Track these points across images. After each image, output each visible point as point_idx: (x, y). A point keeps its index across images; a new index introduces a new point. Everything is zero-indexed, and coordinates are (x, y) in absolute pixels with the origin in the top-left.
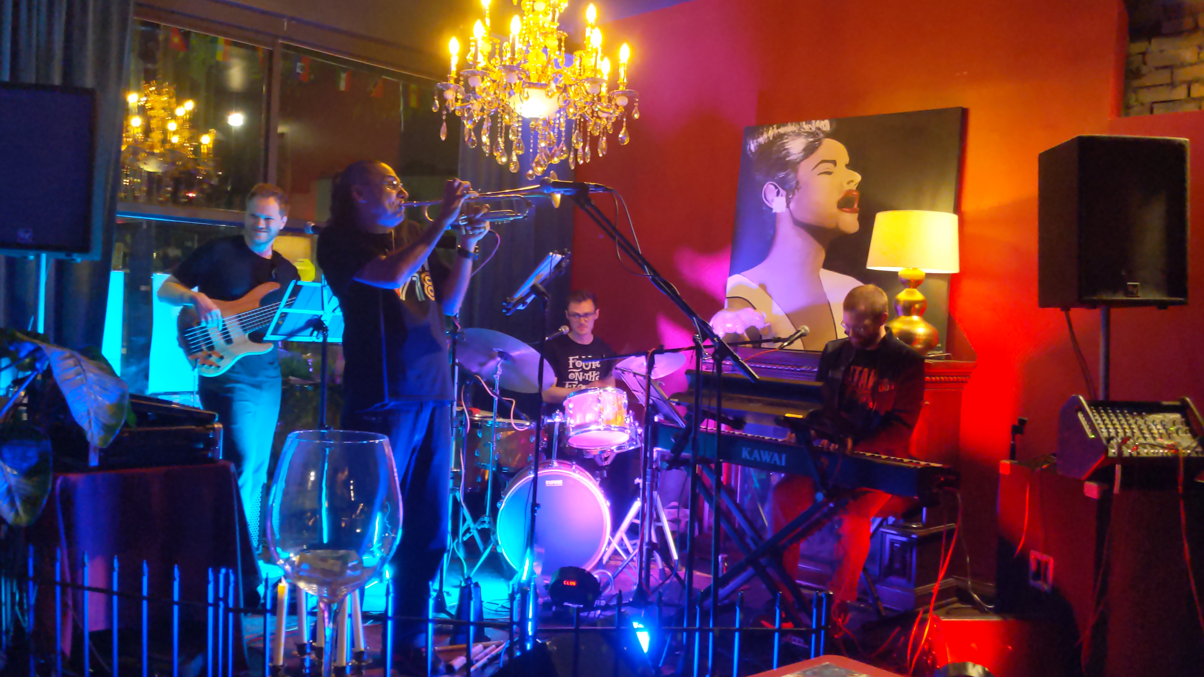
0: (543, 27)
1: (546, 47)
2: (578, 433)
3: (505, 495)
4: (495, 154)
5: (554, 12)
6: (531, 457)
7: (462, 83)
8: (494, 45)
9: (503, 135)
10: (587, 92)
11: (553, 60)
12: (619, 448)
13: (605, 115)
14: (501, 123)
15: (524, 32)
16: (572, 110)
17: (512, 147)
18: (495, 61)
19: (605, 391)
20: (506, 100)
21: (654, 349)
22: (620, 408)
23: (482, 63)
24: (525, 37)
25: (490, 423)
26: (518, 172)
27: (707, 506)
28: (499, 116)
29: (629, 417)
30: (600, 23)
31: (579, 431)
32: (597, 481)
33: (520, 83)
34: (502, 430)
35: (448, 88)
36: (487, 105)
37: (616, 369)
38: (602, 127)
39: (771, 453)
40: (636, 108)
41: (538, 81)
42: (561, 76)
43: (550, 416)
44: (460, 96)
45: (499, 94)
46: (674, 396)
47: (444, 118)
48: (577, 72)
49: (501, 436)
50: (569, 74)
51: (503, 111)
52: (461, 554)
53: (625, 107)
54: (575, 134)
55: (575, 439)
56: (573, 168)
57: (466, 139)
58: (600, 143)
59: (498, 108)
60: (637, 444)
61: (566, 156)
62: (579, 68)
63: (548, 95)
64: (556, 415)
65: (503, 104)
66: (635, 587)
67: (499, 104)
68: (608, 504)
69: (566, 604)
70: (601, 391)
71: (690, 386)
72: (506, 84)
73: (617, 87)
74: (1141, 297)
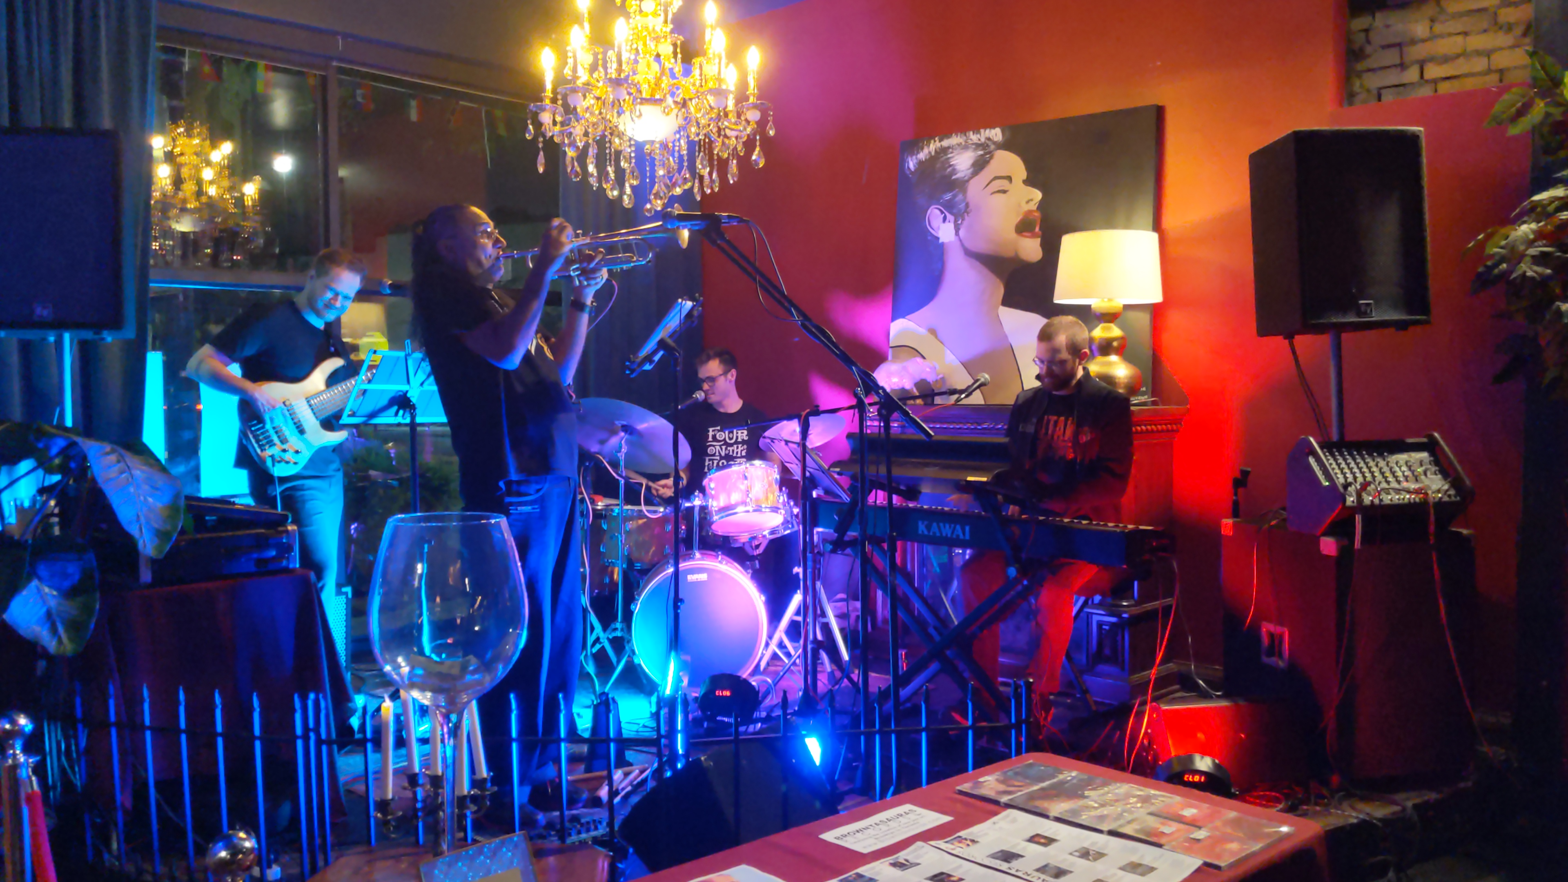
0: (654, 29)
1: (658, 56)
2: (722, 517)
3: (640, 595)
4: (605, 186)
5: (666, 12)
6: (668, 550)
7: (560, 102)
8: (596, 55)
9: (613, 163)
10: (710, 106)
11: (667, 70)
12: (772, 532)
13: (734, 133)
14: (610, 148)
15: (631, 38)
16: (693, 130)
17: (625, 176)
18: (600, 73)
19: (753, 465)
20: (615, 120)
21: (808, 410)
22: (770, 485)
23: (583, 76)
24: (632, 44)
25: (617, 511)
26: (633, 207)
27: (880, 593)
28: (607, 140)
29: (783, 495)
30: (723, 23)
31: (723, 514)
32: (748, 573)
33: (629, 99)
34: (631, 518)
35: (543, 109)
36: (590, 126)
37: (764, 437)
38: (731, 148)
39: (953, 526)
40: (771, 123)
41: (651, 95)
42: (678, 89)
43: (688, 499)
44: (559, 119)
45: (606, 114)
46: (834, 465)
47: (541, 145)
48: (698, 83)
49: (630, 526)
50: (688, 85)
51: (611, 134)
52: (591, 668)
53: (757, 123)
54: (700, 158)
55: (720, 526)
56: (698, 198)
57: (569, 170)
58: (729, 166)
59: (605, 130)
60: (793, 526)
61: (689, 184)
62: (699, 78)
63: (664, 111)
64: (695, 496)
65: (611, 125)
66: (801, 693)
67: (606, 127)
68: (763, 598)
69: (719, 718)
70: (748, 465)
71: (853, 452)
72: (613, 102)
73: (747, 99)
74: (1376, 317)
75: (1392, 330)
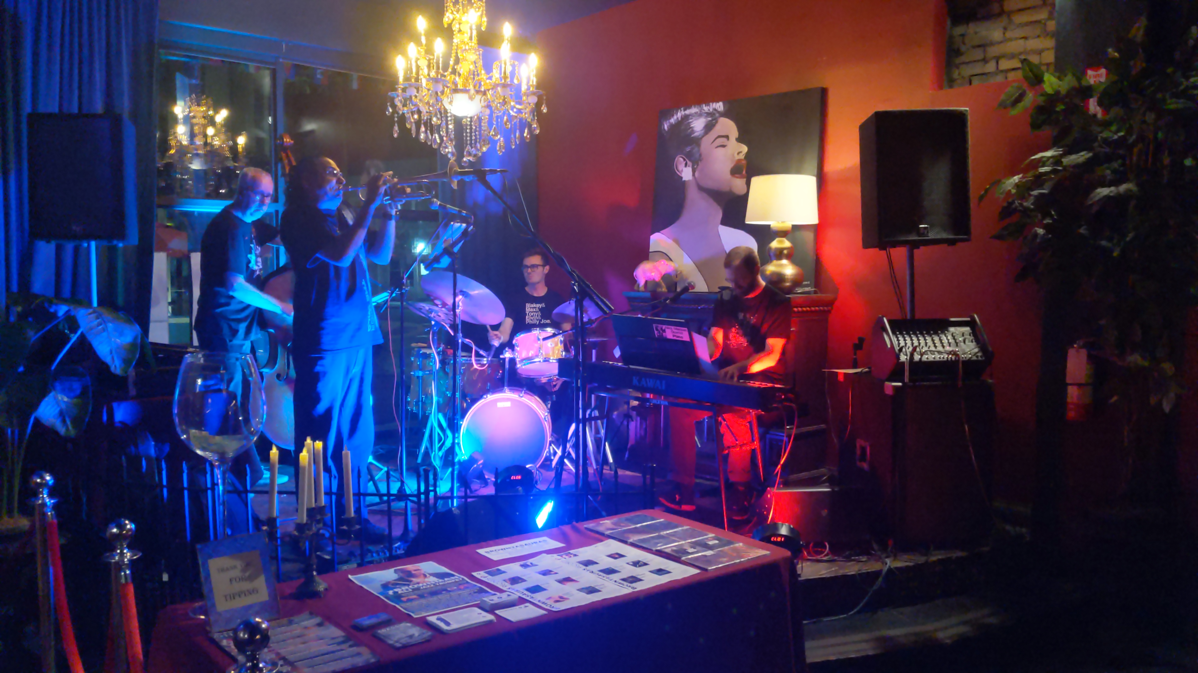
2: (524, 365)
19: (544, 331)
20: (443, 103)
33: (447, 90)
35: (397, 96)
40: (544, 104)
41: (464, 87)
43: (502, 353)
47: (396, 120)
53: (536, 104)
55: (523, 370)
63: (472, 98)
64: (506, 351)
70: (541, 331)
74: (932, 236)
75: (946, 245)
